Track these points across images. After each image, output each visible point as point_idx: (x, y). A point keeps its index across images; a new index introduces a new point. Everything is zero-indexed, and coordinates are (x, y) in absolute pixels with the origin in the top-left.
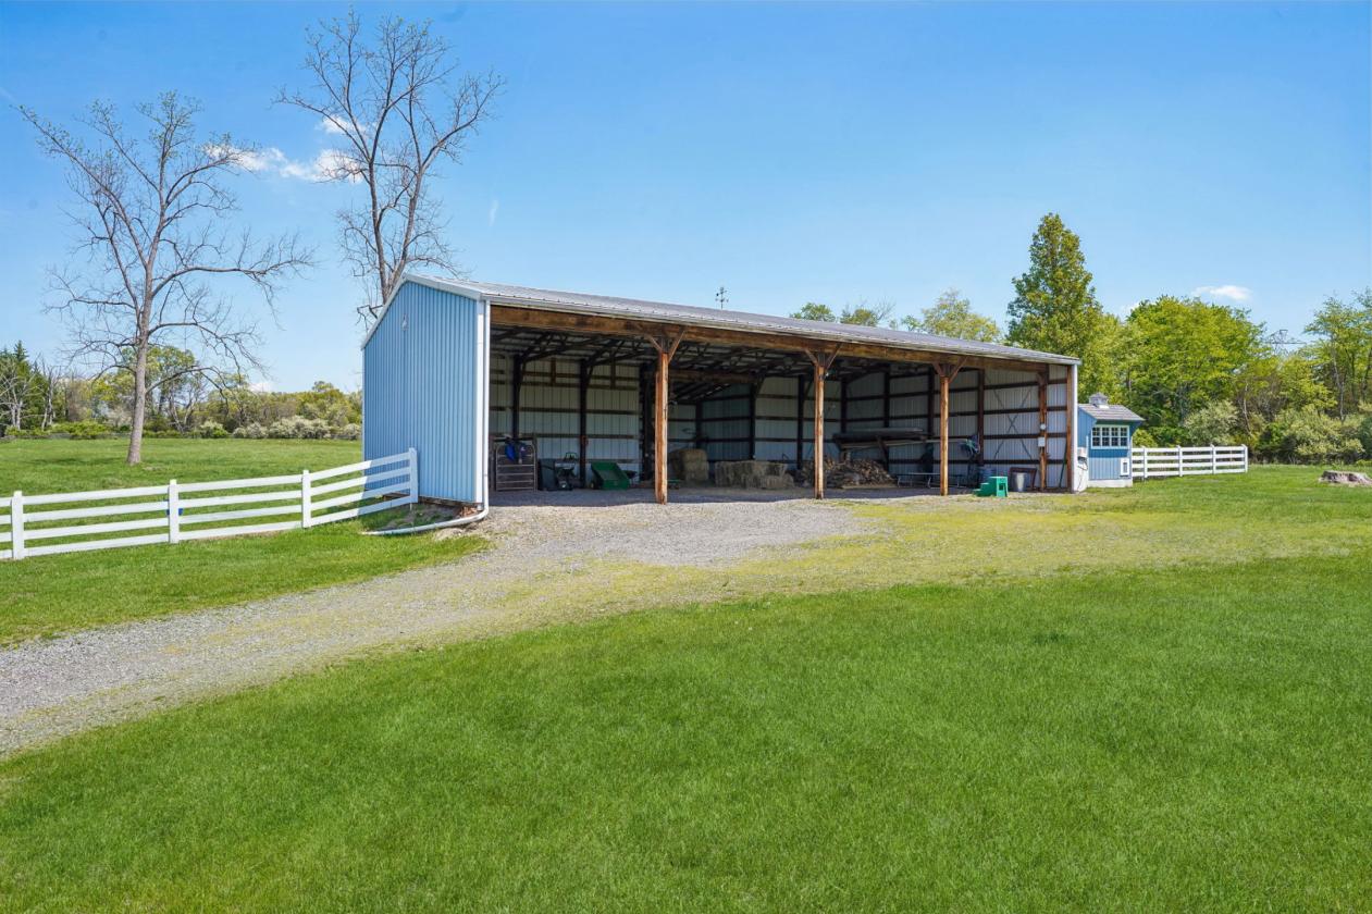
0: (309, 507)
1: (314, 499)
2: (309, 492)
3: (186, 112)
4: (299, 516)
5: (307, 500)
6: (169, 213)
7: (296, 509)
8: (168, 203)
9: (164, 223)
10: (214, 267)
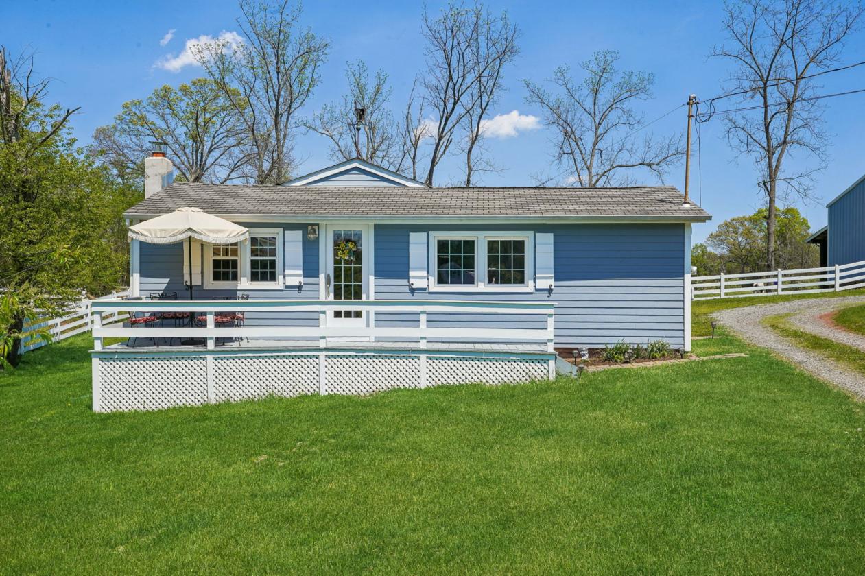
0: (838, 282)
1: (841, 278)
2: (838, 275)
3: (609, 62)
4: (833, 286)
5: (837, 279)
6: (601, 130)
7: (832, 283)
8: (600, 124)
9: (597, 138)
10: (629, 163)
